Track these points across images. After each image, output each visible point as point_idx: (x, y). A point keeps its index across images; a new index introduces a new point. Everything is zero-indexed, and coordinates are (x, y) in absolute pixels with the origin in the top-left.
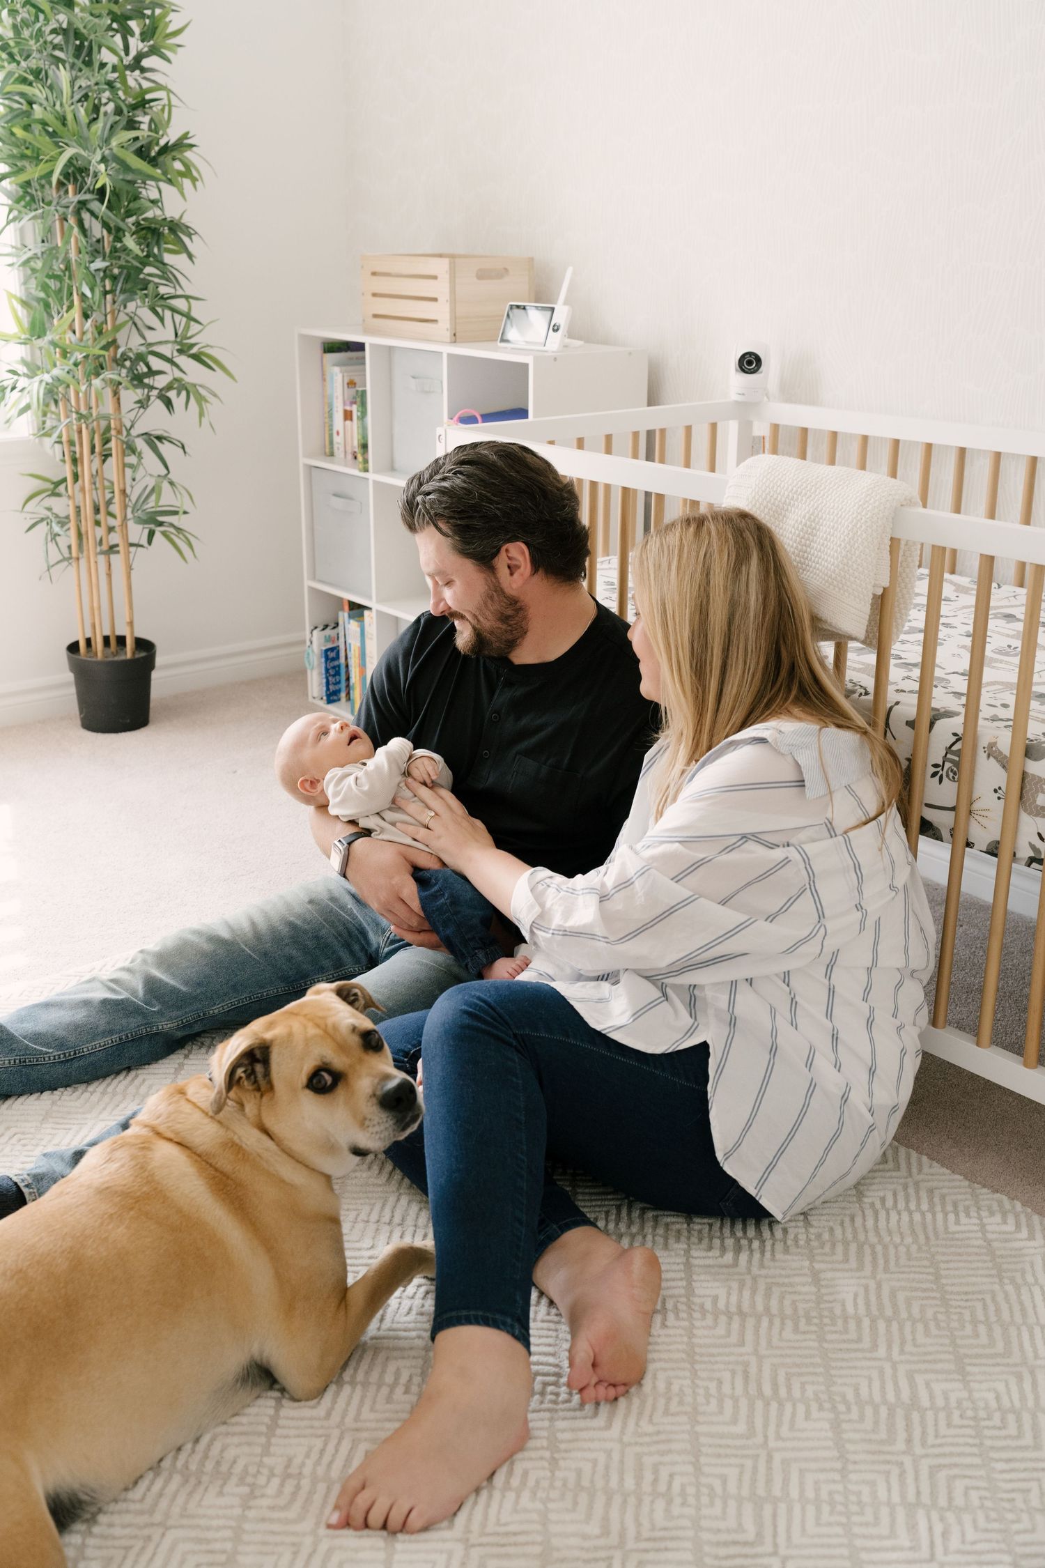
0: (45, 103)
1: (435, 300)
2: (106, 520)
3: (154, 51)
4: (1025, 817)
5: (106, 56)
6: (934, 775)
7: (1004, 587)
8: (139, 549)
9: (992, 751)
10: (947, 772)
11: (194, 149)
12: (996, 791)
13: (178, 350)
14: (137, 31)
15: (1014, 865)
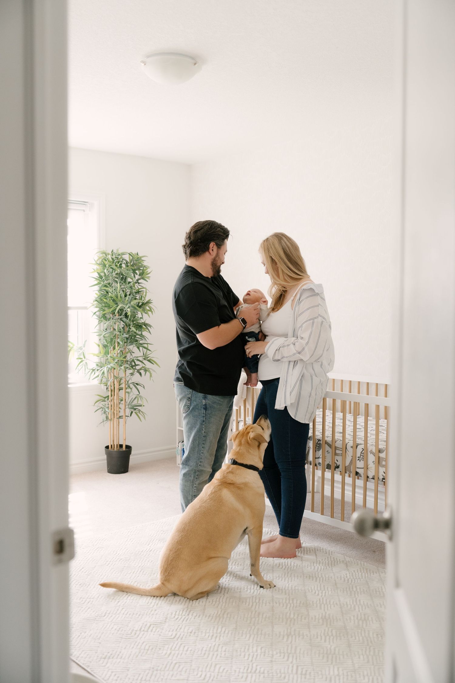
0: (112, 292)
2: (119, 410)
3: (143, 278)
4: (380, 468)
5: (129, 280)
6: (358, 460)
8: (128, 417)
9: (371, 452)
10: (361, 459)
11: (152, 303)
12: (373, 462)
13: (144, 359)
14: (138, 273)
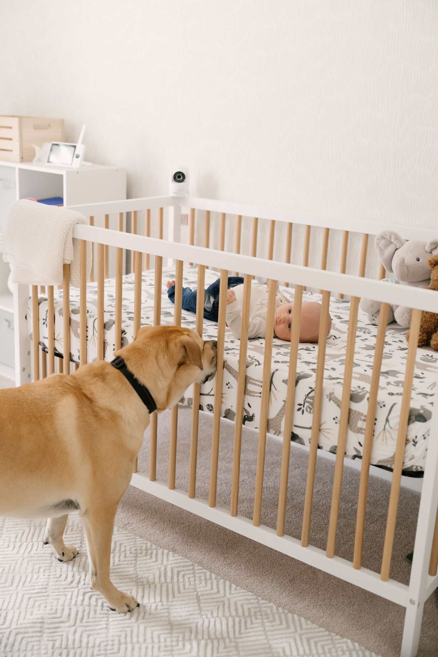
1: (11, 139)
4: (351, 434)
6: (299, 410)
7: (315, 295)
9: (331, 397)
10: (306, 408)
12: (334, 419)
15: (345, 459)
